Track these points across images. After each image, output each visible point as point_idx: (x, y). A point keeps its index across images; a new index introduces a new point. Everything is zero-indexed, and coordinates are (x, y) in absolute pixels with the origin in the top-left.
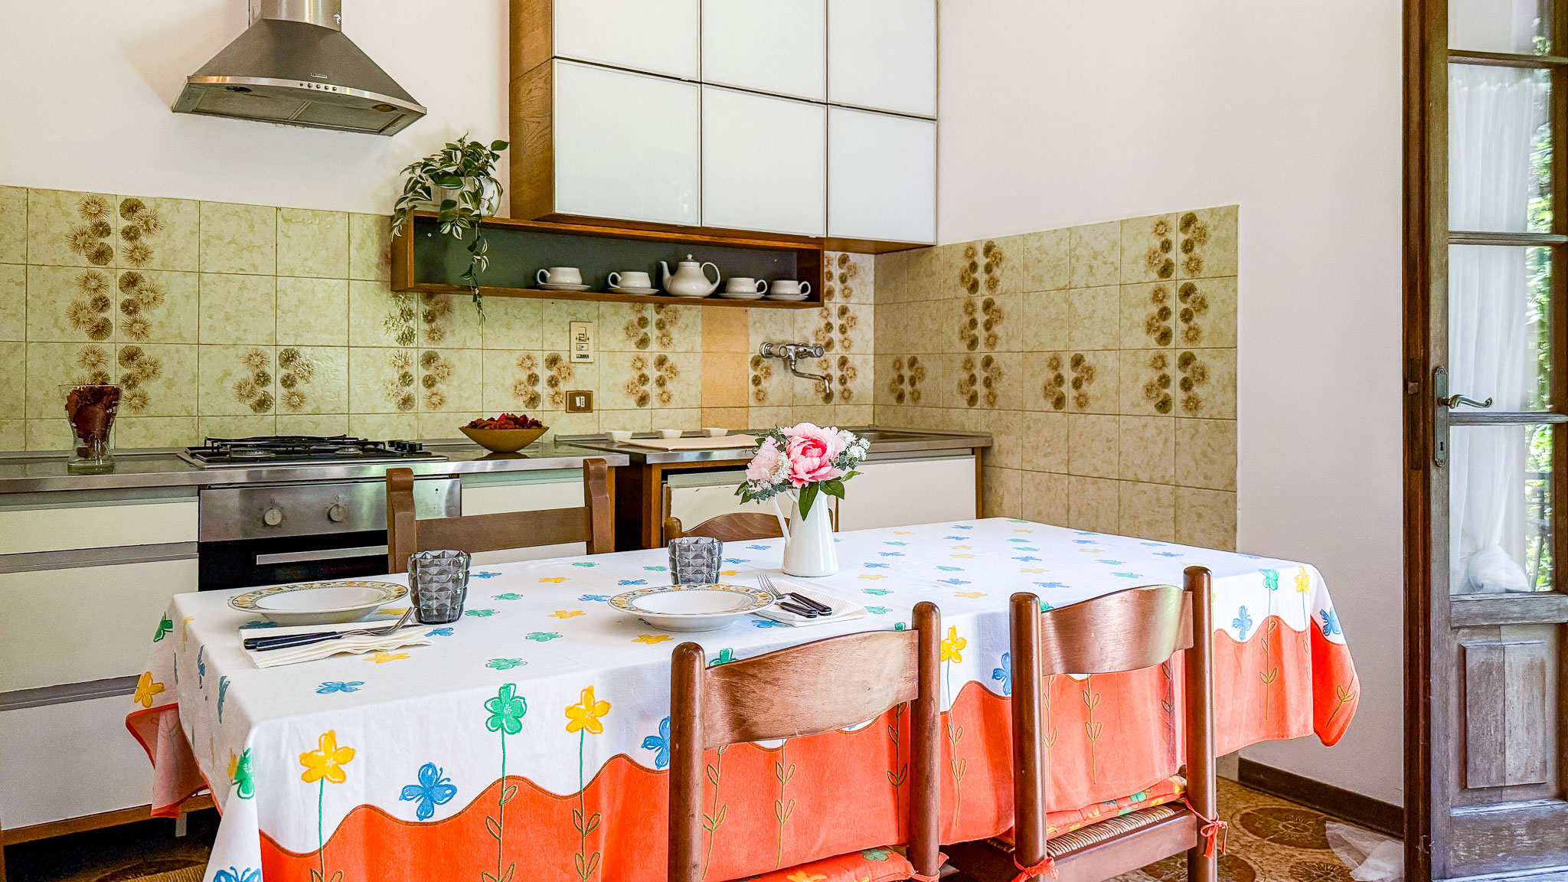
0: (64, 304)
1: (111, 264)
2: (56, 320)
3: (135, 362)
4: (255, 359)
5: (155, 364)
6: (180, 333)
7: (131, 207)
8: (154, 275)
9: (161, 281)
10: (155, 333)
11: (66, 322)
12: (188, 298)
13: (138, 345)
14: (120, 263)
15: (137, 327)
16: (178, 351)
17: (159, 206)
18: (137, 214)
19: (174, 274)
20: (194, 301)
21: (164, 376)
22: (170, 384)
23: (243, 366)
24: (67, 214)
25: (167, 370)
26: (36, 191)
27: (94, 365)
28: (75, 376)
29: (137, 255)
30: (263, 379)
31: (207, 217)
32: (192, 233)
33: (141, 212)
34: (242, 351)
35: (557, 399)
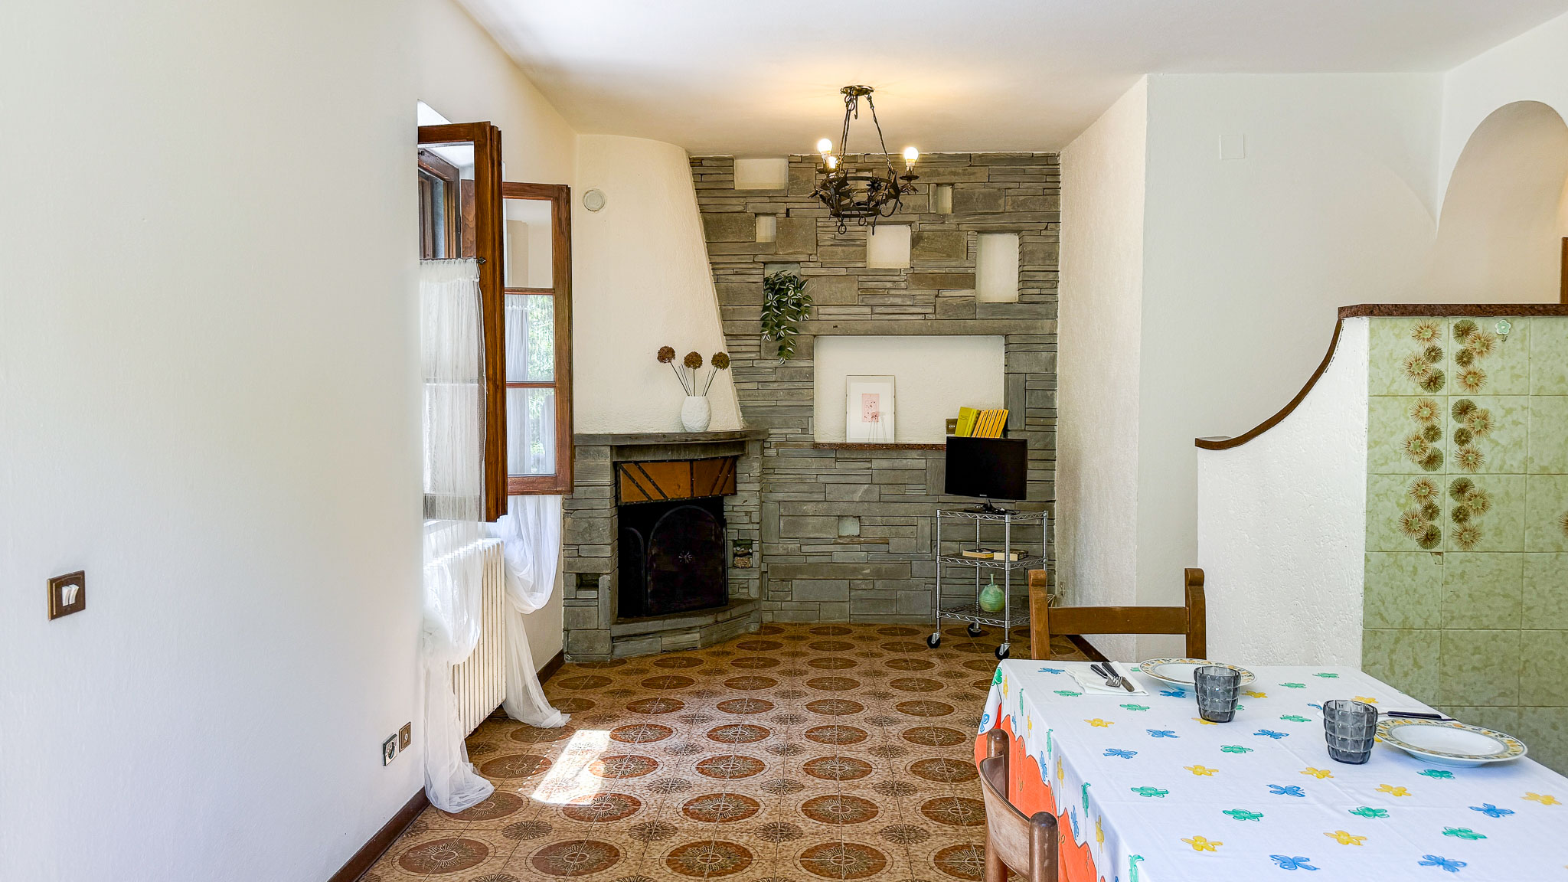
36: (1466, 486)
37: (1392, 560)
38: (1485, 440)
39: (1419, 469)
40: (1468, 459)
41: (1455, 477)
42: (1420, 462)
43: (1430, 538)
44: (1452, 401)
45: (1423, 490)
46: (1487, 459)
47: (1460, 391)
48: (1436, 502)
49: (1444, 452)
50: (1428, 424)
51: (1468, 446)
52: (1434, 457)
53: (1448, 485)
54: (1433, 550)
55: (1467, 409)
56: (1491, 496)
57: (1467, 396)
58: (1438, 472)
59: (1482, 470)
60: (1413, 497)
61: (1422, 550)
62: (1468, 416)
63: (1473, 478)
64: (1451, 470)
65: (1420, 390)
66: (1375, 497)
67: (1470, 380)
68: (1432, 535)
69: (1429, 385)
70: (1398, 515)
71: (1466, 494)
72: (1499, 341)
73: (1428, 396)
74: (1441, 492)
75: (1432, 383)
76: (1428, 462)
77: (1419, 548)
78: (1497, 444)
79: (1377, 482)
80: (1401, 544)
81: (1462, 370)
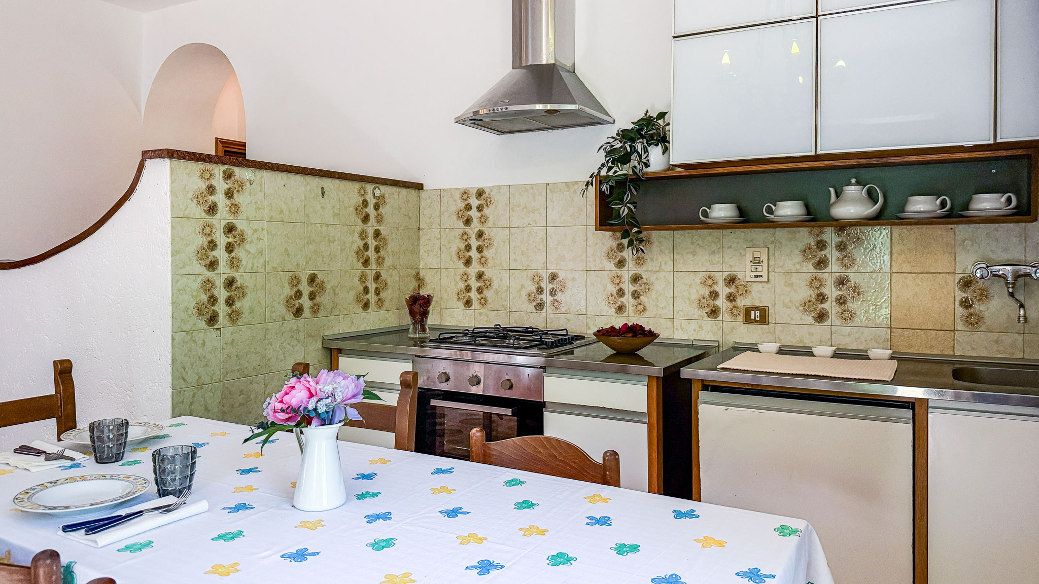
0: (454, 249)
1: (472, 226)
2: (451, 256)
3: (482, 279)
4: (536, 278)
5: (490, 281)
6: (501, 263)
7: (480, 193)
8: (490, 230)
9: (492, 234)
10: (490, 263)
11: (455, 258)
12: (505, 242)
13: (483, 270)
14: (476, 225)
15: (483, 260)
16: (500, 273)
17: (491, 191)
18: (482, 197)
19: (498, 229)
20: (507, 244)
21: (494, 287)
22: (497, 292)
23: (530, 282)
24: (455, 201)
25: (495, 285)
26: (444, 190)
27: (466, 281)
28: (458, 287)
29: (483, 220)
30: (540, 290)
31: (513, 194)
32: (506, 205)
33: (484, 196)
34: (531, 274)
35: (735, 312)
36: (232, 282)
37: (189, 337)
38: (242, 250)
39: (204, 270)
40: (233, 263)
41: (227, 275)
42: (205, 266)
43: (213, 319)
44: (224, 223)
45: (208, 285)
46: (244, 263)
47: (227, 216)
48: (216, 293)
49: (219, 258)
50: (209, 239)
51: (233, 254)
52: (214, 262)
53: (223, 281)
54: (215, 327)
55: (232, 229)
56: (247, 287)
57: (231, 220)
58: (216, 272)
59: (241, 270)
60: (202, 291)
61: (208, 328)
62: (233, 233)
63: (236, 275)
64: (224, 271)
65: (204, 214)
66: (177, 291)
67: (233, 209)
68: (214, 317)
69: (209, 211)
70: (192, 304)
71: (233, 287)
72: (248, 184)
73: (209, 219)
74: (218, 287)
75: (211, 210)
76: (210, 265)
77: (206, 327)
78: (250, 253)
79: (179, 281)
80: (194, 325)
81: (228, 202)
